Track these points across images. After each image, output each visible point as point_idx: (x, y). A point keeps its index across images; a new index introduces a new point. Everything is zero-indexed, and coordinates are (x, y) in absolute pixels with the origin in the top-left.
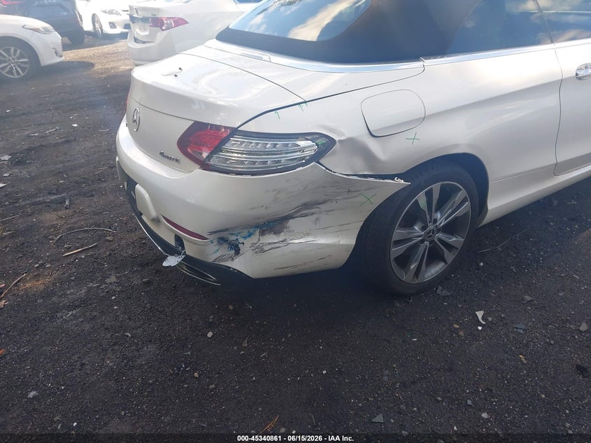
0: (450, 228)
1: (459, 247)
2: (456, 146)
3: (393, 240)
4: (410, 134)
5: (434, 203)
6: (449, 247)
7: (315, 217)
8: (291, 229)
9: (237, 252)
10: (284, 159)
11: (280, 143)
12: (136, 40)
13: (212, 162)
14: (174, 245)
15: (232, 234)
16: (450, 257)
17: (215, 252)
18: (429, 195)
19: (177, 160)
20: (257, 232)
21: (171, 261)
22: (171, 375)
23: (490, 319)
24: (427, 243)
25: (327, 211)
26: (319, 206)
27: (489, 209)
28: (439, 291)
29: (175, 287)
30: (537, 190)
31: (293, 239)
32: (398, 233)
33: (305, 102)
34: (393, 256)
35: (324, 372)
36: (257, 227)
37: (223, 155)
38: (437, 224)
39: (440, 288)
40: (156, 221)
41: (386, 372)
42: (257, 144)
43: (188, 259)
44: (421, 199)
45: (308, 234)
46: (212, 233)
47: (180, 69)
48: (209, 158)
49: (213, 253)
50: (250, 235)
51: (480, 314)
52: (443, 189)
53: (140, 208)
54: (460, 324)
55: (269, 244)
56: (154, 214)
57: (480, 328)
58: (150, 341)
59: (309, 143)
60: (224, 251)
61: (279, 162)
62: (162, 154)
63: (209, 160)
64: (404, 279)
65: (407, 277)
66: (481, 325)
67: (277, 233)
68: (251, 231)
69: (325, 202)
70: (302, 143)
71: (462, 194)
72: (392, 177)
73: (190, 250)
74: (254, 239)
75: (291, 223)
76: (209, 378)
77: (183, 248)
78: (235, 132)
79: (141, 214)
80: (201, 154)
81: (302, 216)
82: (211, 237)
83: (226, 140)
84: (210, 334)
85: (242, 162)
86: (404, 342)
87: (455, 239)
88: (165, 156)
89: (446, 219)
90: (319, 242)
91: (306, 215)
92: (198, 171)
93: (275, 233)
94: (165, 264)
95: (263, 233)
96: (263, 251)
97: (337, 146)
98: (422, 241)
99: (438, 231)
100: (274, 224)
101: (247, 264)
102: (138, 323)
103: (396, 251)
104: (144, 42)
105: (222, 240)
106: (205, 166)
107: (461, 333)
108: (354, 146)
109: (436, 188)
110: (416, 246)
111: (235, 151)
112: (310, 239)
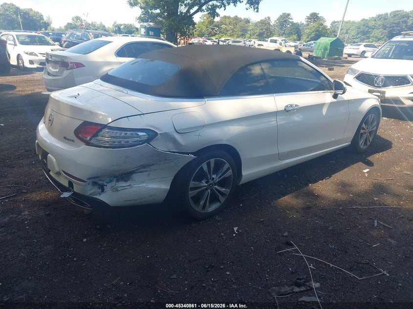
0: (222, 183)
1: (228, 194)
2: (221, 140)
3: (190, 187)
4: (197, 133)
5: (212, 169)
6: (222, 194)
7: (147, 173)
8: (134, 179)
9: (103, 191)
10: (131, 141)
11: (129, 133)
12: (49, 74)
13: (92, 141)
14: (67, 186)
15: (101, 180)
16: (222, 199)
17: (91, 190)
18: (209, 165)
19: (73, 141)
20: (115, 180)
21: (66, 195)
22: (60, 260)
23: (240, 231)
24: (209, 191)
25: (154, 170)
26: (150, 167)
27: (243, 174)
28: (216, 218)
29: (65, 217)
30: (270, 167)
31: (135, 185)
32: (192, 184)
33: (143, 114)
34: (190, 196)
35: (148, 257)
36: (115, 177)
37: (99, 138)
38: (215, 180)
39: (217, 216)
40: (58, 174)
41: (182, 256)
42: (117, 133)
43: (75, 194)
44: (205, 166)
45: (143, 182)
46: (89, 179)
47: (78, 94)
48: (90, 139)
49: (90, 191)
50: (111, 181)
51: (235, 229)
52: (216, 162)
53: (49, 167)
54: (224, 234)
55: (121, 187)
56: (57, 169)
57: (234, 235)
58: (49, 244)
59: (144, 134)
60: (96, 189)
61: (128, 142)
62: (65, 138)
63: (90, 141)
64: (197, 210)
65: (198, 209)
66: (235, 233)
67: (126, 181)
68: (111, 179)
69: (153, 165)
70: (141, 134)
71: (227, 165)
72: (188, 154)
73: (76, 188)
74: (113, 184)
75: (134, 176)
76: (82, 261)
77: (73, 188)
78: (105, 126)
79: (50, 171)
80: (86, 137)
81: (140, 172)
82: (88, 181)
83: (100, 130)
84: (85, 240)
85: (108, 142)
86: (194, 242)
87: (224, 189)
88: (66, 139)
89: (219, 178)
90: (149, 187)
91: (142, 172)
92: (84, 147)
93: (125, 181)
94: (61, 196)
95: (118, 181)
96: (117, 191)
97: (159, 136)
98: (206, 189)
99: (215, 184)
100: (125, 176)
101: (108, 197)
102: (41, 235)
103: (191, 194)
104: (55, 76)
105: (95, 184)
106: (88, 144)
107: (224, 237)
108: (168, 137)
109: (212, 161)
110: (203, 192)
111: (105, 137)
112: (145, 185)
